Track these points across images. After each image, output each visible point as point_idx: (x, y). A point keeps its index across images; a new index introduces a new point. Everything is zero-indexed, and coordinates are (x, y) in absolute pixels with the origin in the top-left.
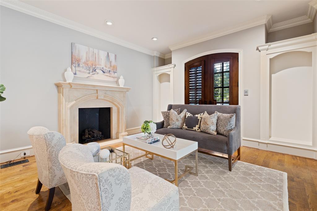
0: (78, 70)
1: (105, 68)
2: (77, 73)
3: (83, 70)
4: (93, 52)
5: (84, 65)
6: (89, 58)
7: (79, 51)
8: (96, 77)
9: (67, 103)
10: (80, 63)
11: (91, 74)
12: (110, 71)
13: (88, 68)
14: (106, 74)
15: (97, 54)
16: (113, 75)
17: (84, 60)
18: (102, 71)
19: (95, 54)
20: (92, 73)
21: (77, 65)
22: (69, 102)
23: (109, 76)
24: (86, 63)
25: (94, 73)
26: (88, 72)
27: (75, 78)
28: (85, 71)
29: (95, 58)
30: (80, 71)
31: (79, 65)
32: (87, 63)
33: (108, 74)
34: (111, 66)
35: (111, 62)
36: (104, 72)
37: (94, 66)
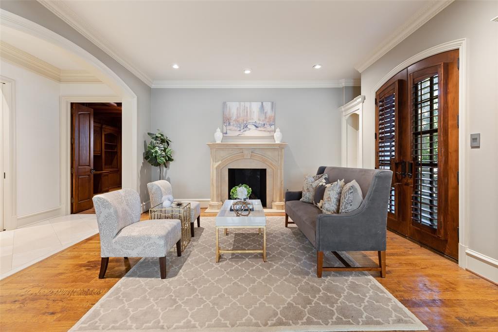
0: (229, 128)
1: (258, 122)
2: (228, 132)
3: (234, 128)
4: (244, 106)
5: (234, 122)
6: (240, 114)
7: (229, 109)
8: (247, 133)
9: (214, 163)
10: (231, 121)
11: (242, 131)
12: (264, 124)
13: (238, 125)
14: (259, 129)
15: (248, 108)
16: (269, 128)
17: (234, 117)
18: (254, 126)
19: (247, 108)
20: (244, 130)
21: (228, 124)
22: (216, 162)
23: (264, 131)
24: (236, 120)
25: (245, 129)
26: (239, 129)
27: (224, 138)
28: (236, 128)
29: (247, 112)
30: (230, 130)
31: (229, 124)
32: (238, 119)
33: (262, 129)
34: (266, 118)
35: (266, 113)
36: (257, 127)
37: (245, 122)
